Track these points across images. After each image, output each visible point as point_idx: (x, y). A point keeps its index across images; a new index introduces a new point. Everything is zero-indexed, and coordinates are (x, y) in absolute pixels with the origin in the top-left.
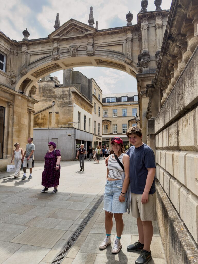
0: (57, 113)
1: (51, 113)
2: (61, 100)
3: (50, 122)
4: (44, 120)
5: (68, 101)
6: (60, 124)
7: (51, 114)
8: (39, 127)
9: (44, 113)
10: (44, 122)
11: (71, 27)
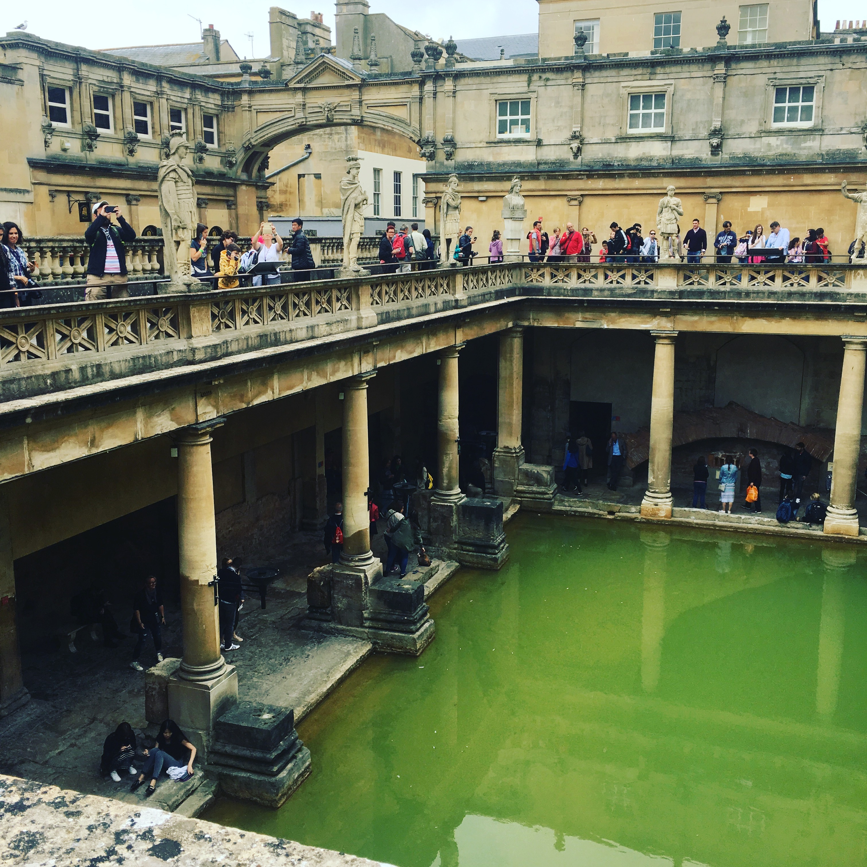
0: (318, 176)
1: (304, 175)
2: (327, 140)
3: (303, 200)
4: (288, 195)
5: (343, 145)
6: (326, 207)
7: (302, 178)
8: (276, 214)
9: (284, 176)
10: (286, 201)
11: (324, 67)
